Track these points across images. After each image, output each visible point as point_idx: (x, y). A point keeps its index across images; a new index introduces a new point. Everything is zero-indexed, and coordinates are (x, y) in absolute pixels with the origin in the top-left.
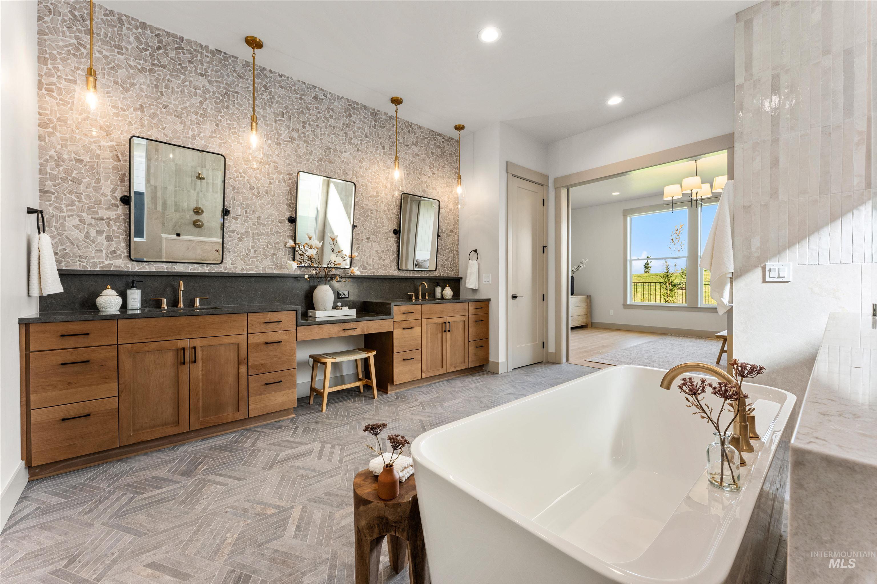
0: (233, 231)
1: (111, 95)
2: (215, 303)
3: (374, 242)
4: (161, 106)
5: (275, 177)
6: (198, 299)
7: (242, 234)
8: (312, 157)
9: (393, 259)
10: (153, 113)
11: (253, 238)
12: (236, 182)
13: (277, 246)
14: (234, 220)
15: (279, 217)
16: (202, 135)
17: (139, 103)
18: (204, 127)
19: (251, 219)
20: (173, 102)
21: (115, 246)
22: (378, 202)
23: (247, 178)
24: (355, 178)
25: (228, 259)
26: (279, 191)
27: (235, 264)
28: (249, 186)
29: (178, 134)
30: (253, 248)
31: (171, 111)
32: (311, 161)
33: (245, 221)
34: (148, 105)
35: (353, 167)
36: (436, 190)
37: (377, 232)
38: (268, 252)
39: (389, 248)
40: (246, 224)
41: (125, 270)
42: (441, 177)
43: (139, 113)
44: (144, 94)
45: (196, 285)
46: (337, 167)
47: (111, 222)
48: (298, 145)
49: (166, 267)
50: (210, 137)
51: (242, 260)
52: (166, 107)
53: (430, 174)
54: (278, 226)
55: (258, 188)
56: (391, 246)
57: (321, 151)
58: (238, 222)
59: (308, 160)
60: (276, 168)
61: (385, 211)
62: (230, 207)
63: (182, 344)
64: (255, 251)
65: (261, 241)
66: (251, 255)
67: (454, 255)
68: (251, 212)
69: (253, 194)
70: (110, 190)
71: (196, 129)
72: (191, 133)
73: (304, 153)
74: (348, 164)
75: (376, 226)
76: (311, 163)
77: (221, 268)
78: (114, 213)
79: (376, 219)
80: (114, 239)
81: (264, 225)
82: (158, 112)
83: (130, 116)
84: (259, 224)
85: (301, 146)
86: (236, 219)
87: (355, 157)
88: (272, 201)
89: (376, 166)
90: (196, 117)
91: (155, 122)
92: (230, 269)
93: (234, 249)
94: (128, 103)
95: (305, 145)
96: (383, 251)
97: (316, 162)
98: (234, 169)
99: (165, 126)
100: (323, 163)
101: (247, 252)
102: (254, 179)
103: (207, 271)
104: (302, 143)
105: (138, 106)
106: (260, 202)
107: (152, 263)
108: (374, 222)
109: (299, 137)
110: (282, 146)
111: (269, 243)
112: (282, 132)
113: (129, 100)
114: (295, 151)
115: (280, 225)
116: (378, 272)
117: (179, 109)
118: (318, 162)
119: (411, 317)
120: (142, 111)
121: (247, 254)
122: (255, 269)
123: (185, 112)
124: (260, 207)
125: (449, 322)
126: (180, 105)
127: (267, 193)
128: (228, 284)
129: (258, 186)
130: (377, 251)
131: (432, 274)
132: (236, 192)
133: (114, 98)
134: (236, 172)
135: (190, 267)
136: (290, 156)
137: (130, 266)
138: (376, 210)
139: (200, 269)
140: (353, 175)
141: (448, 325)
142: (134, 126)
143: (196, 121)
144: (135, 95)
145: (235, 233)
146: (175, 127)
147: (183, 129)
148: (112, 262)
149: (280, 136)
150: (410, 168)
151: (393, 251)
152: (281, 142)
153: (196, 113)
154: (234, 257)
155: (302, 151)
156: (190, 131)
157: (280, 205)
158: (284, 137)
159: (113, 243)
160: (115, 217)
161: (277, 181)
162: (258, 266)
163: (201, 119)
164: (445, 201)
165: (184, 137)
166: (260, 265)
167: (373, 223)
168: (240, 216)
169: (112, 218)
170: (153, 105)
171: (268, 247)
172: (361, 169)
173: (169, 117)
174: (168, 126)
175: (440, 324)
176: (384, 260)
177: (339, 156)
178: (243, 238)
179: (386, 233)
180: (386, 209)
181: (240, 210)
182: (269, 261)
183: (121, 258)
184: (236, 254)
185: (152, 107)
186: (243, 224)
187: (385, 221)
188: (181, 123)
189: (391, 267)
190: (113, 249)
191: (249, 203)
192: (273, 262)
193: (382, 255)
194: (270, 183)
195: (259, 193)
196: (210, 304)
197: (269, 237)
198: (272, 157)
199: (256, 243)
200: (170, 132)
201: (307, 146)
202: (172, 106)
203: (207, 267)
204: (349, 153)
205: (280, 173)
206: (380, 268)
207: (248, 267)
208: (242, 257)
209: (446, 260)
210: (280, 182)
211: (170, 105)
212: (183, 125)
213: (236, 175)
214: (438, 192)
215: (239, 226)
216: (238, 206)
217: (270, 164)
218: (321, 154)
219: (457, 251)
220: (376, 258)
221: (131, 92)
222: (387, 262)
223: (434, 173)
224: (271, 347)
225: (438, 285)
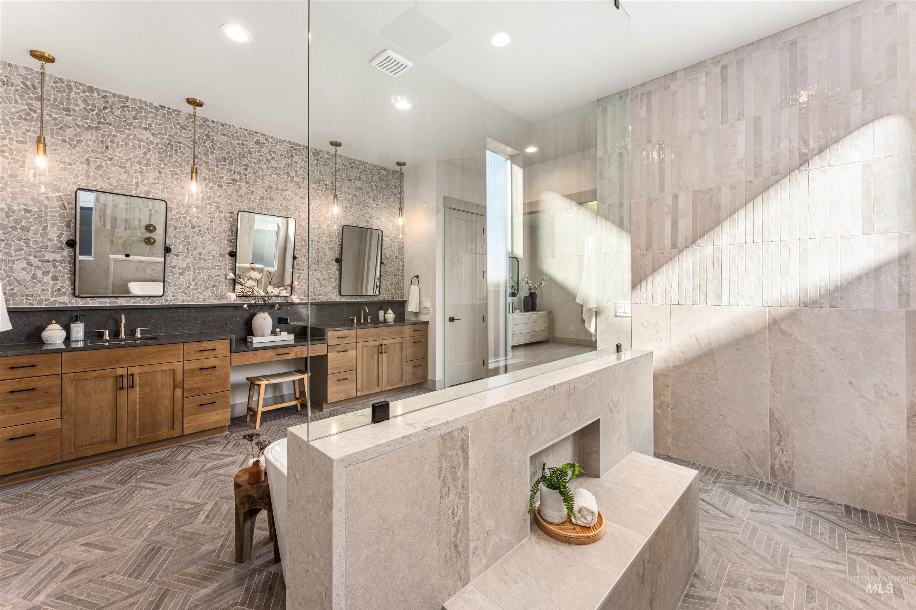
0: (174, 267)
1: (59, 152)
3: (315, 270)
4: (106, 159)
5: (216, 216)
6: (139, 329)
7: (183, 269)
8: (253, 196)
9: (335, 286)
10: (99, 166)
11: (194, 272)
12: (178, 222)
13: (217, 278)
14: (175, 257)
15: (220, 252)
16: (145, 182)
17: (86, 158)
18: (147, 175)
19: (192, 255)
20: (118, 154)
21: (60, 284)
22: (320, 234)
23: (188, 218)
24: (297, 213)
25: (169, 292)
26: (220, 229)
27: (176, 296)
28: (190, 225)
29: (122, 183)
30: (194, 280)
31: (116, 162)
32: (252, 199)
33: (186, 257)
34: (94, 159)
35: (295, 203)
36: (380, 220)
37: (318, 262)
38: (209, 284)
39: (331, 275)
40: (187, 259)
41: (70, 306)
42: (385, 207)
43: (85, 166)
44: (90, 149)
45: (138, 317)
46: (278, 204)
47: (57, 264)
48: (239, 186)
49: (108, 301)
50: (153, 183)
51: (182, 292)
52: (110, 159)
53: (374, 205)
54: (219, 260)
55: (199, 226)
56: (333, 274)
57: (262, 190)
58: (179, 258)
59: (250, 199)
60: (218, 207)
61: (327, 242)
62: (171, 245)
63: (120, 372)
64: (196, 284)
65: (202, 274)
66: (191, 287)
67: (399, 279)
68: (193, 249)
69: (194, 233)
70: (56, 235)
71: (139, 177)
72: (134, 181)
73: (245, 193)
74: (289, 201)
75: (318, 256)
76: (252, 201)
77: (162, 300)
78: (60, 255)
79: (318, 249)
80: (60, 279)
81: (205, 260)
82: (104, 164)
83: (76, 169)
84: (199, 259)
85: (243, 187)
86: (178, 255)
87: (296, 194)
88: (213, 238)
89: (318, 201)
90: (139, 166)
91: (100, 173)
92: (171, 301)
93: (175, 283)
94: (75, 158)
95: (247, 185)
96: (324, 279)
97: (257, 200)
98: (176, 211)
99: (110, 176)
100: (264, 201)
101: (188, 285)
102: (196, 219)
103: (149, 304)
104: (243, 184)
105: (84, 160)
106: (201, 239)
108: (316, 252)
109: (241, 178)
110: (224, 187)
111: (210, 276)
112: (224, 175)
113: (76, 155)
114: (236, 192)
115: (221, 259)
116: (319, 299)
117: (123, 160)
118: (259, 200)
119: (346, 341)
120: (88, 164)
121: (188, 287)
122: (196, 300)
123: (129, 162)
124: (202, 243)
125: (385, 345)
126: (125, 156)
127: (208, 231)
128: (169, 315)
129: (200, 224)
130: (319, 279)
131: (376, 298)
132: (178, 232)
133: (61, 154)
134: (177, 213)
135: (132, 301)
136: (231, 196)
137: (74, 302)
138: (318, 242)
139: (142, 302)
140: (295, 210)
141: (384, 347)
142: (80, 177)
143: (139, 170)
144: (81, 151)
145: (177, 268)
146: (120, 177)
147: (127, 178)
148: (57, 299)
149: (222, 179)
150: (353, 201)
151: (335, 278)
152: (222, 184)
153: (140, 163)
154: (175, 289)
155: (243, 191)
156: (134, 179)
157: (221, 240)
158: (226, 180)
159: (59, 281)
160: (61, 259)
161: (218, 220)
162: (198, 298)
163: (145, 168)
164: (389, 230)
165: (128, 185)
166: (201, 296)
167: (314, 254)
168: (181, 252)
169: (58, 260)
170: (99, 158)
171: (208, 279)
172: (303, 204)
173: (113, 168)
174: (112, 176)
175: (375, 346)
176: (325, 287)
177: (280, 194)
178: (184, 272)
179: (328, 262)
180: (328, 240)
181: (181, 247)
182: (210, 292)
183: (66, 295)
184: (177, 287)
185: (98, 160)
186: (185, 260)
187: (327, 251)
188: (125, 172)
189: (333, 293)
190: (59, 287)
191: (190, 240)
192: (214, 293)
193: (324, 282)
194: (212, 221)
195: (200, 231)
196: (150, 334)
197: (210, 270)
198: (214, 198)
199: (197, 276)
200: (115, 181)
201: (249, 187)
202: (117, 158)
203: (148, 300)
204: (290, 191)
205: (221, 212)
206: (321, 295)
207: (189, 298)
208: (182, 290)
209: (391, 284)
210: (221, 220)
211: (115, 158)
212: (127, 175)
213: (177, 216)
214: (382, 222)
215: (180, 261)
216: (180, 243)
217: (212, 205)
218: (263, 193)
219: (402, 276)
220: (317, 286)
221: (78, 148)
222: (329, 289)
223: (378, 205)
224: (206, 372)
225: (381, 308)
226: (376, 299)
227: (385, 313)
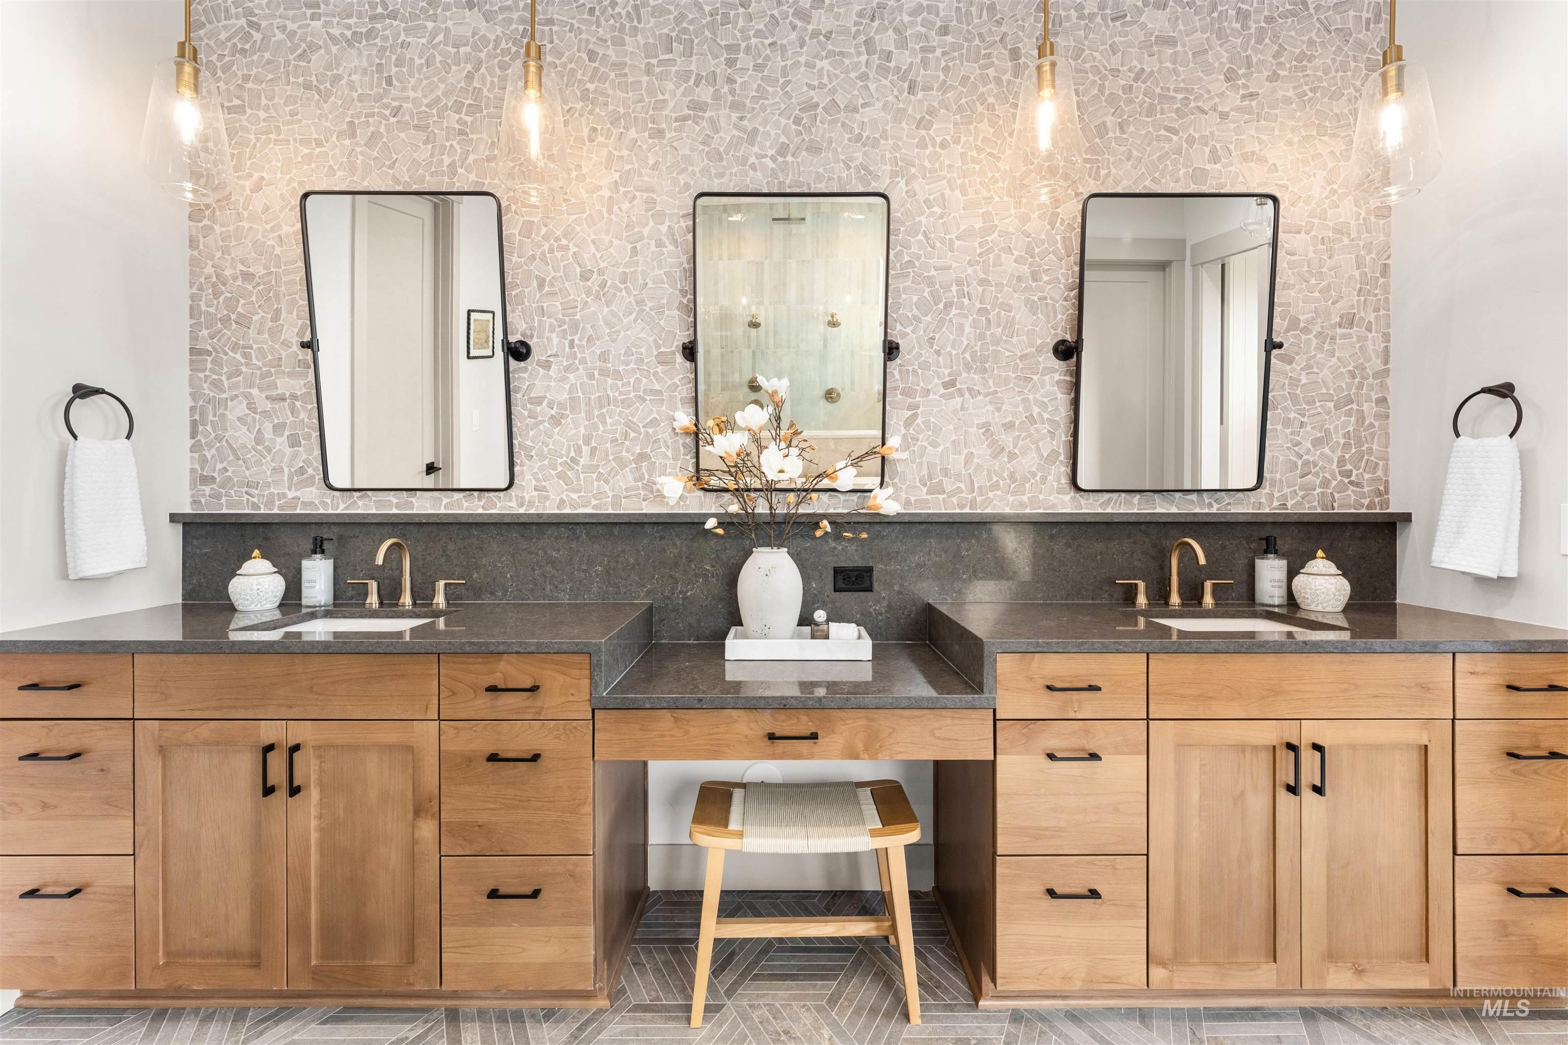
0: (538, 401)
1: (299, 117)
2: (491, 593)
3: (974, 393)
4: (387, 112)
5: (646, 231)
7: (562, 406)
8: (756, 149)
9: (1054, 453)
10: (373, 133)
11: (589, 414)
12: (547, 264)
13: (650, 431)
14: (541, 371)
15: (658, 346)
16: (471, 158)
17: (348, 119)
18: (474, 137)
19: (583, 361)
20: (412, 94)
21: (304, 457)
22: (990, 250)
23: (573, 249)
24: (902, 183)
25: (528, 477)
26: (657, 272)
27: (544, 489)
28: (578, 270)
29: (421, 171)
30: (587, 441)
31: (407, 118)
32: (752, 160)
33: (567, 369)
34: (363, 119)
35: (896, 148)
36: (1263, 160)
37: (984, 360)
38: (628, 451)
39: (1036, 410)
40: (571, 376)
41: (322, 511)
42: (1287, 101)
43: (347, 142)
44: (355, 95)
45: (451, 546)
46: (837, 161)
47: (298, 404)
48: (713, 123)
49: (395, 501)
50: (489, 159)
51: (560, 476)
52: (396, 112)
53: (1234, 99)
54: (656, 374)
55: (601, 272)
56: (1043, 406)
57: (784, 121)
58: (551, 373)
59: (744, 161)
60: (651, 203)
61: (1019, 279)
62: (532, 336)
64: (593, 451)
65: (609, 421)
66: (582, 461)
67: (1361, 417)
68: (584, 342)
69: (588, 292)
70: (296, 330)
71: (457, 147)
72: (447, 160)
73: (730, 142)
74: (875, 143)
75: (982, 337)
76: (753, 167)
77: (510, 501)
78: (303, 382)
79: (983, 311)
80: (303, 442)
81: (617, 375)
82: (382, 130)
83: (331, 154)
84: (604, 372)
85: (723, 122)
86: (546, 365)
87: (900, 115)
88: (637, 303)
89: (984, 126)
90: (457, 116)
91: (375, 154)
92: (531, 504)
93: (541, 449)
94: (328, 124)
95: (735, 116)
96: (1009, 426)
97: (767, 161)
98: (544, 230)
99: (395, 157)
100: (789, 158)
101: (572, 454)
102: (593, 249)
103: (480, 511)
104: (724, 112)
105: (345, 126)
106: (606, 310)
107: (370, 493)
108: (975, 323)
109: (717, 96)
110: (668, 136)
111: (630, 425)
112: (667, 96)
113: (330, 117)
114: (704, 143)
115: (660, 369)
116: (989, 501)
117: (424, 108)
118: (774, 159)
119: (1087, 706)
120: (353, 135)
121: (573, 460)
122: (594, 502)
123: (434, 111)
124: (608, 324)
125: (1319, 746)
126: (425, 96)
127: (624, 282)
128: (523, 544)
129: (603, 265)
130: (986, 426)
131: (1239, 502)
132: (548, 294)
133: (304, 121)
134: (546, 238)
135: (445, 501)
136: (688, 159)
137: (329, 501)
138: (983, 282)
139: (465, 504)
140: (894, 175)
141: (1309, 757)
142: (339, 174)
143: (457, 127)
144: (340, 102)
145: (545, 404)
146: (415, 155)
147: (432, 156)
148: (298, 494)
149: (662, 108)
150: (1130, 101)
151: (1051, 421)
152: (664, 126)
153: (458, 107)
154: (542, 468)
155: (727, 135)
156: (445, 157)
157: (659, 310)
158: (674, 110)
159: (301, 449)
160: (304, 391)
161: (653, 243)
162: (600, 494)
163: (469, 119)
164: (1308, 200)
165: (432, 174)
166: (607, 488)
167: (968, 329)
168: (556, 356)
169: (299, 393)
170: (373, 115)
171: (626, 436)
172: (925, 147)
173: (402, 135)
174: (400, 156)
176: (1012, 456)
177: (844, 125)
178: (562, 416)
179: (1023, 357)
180: (1025, 270)
181: (555, 340)
182: (630, 478)
183: (313, 484)
184: (546, 462)
185: (371, 120)
186: (564, 379)
187: (1021, 314)
188: (427, 142)
189: (1044, 480)
190: (301, 464)
191: (578, 317)
192: (641, 478)
193: (1007, 439)
194: (634, 249)
195: (603, 285)
196: (479, 598)
197: (629, 406)
198: (640, 175)
199: (595, 427)
200: (405, 169)
201: (741, 119)
202: (410, 105)
203: (479, 499)
204: (879, 105)
205: (659, 217)
206: (995, 486)
207: (575, 496)
208: (560, 469)
209: (1317, 442)
210: (660, 244)
211: (405, 105)
212: (430, 146)
213: (546, 247)
214: (1274, 168)
215: (553, 384)
216: (552, 330)
217: (634, 197)
218: (786, 131)
219: (1382, 401)
220: (982, 451)
221: (332, 98)
222: (1029, 462)
223: (1252, 95)
224: (509, 770)
225: (1269, 547)
226: (1243, 507)
227: (1292, 573)
